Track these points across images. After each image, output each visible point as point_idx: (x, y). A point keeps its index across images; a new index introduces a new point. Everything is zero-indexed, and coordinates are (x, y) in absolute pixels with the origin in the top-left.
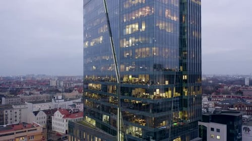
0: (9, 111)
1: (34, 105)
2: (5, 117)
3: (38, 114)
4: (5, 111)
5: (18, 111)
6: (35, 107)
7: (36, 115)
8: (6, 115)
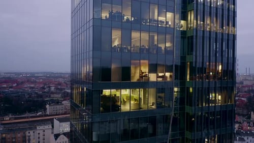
0: (31, 132)
1: (62, 124)
2: (27, 138)
3: (59, 139)
4: (27, 132)
5: (41, 132)
6: (62, 125)
7: (56, 139)
8: (29, 136)
